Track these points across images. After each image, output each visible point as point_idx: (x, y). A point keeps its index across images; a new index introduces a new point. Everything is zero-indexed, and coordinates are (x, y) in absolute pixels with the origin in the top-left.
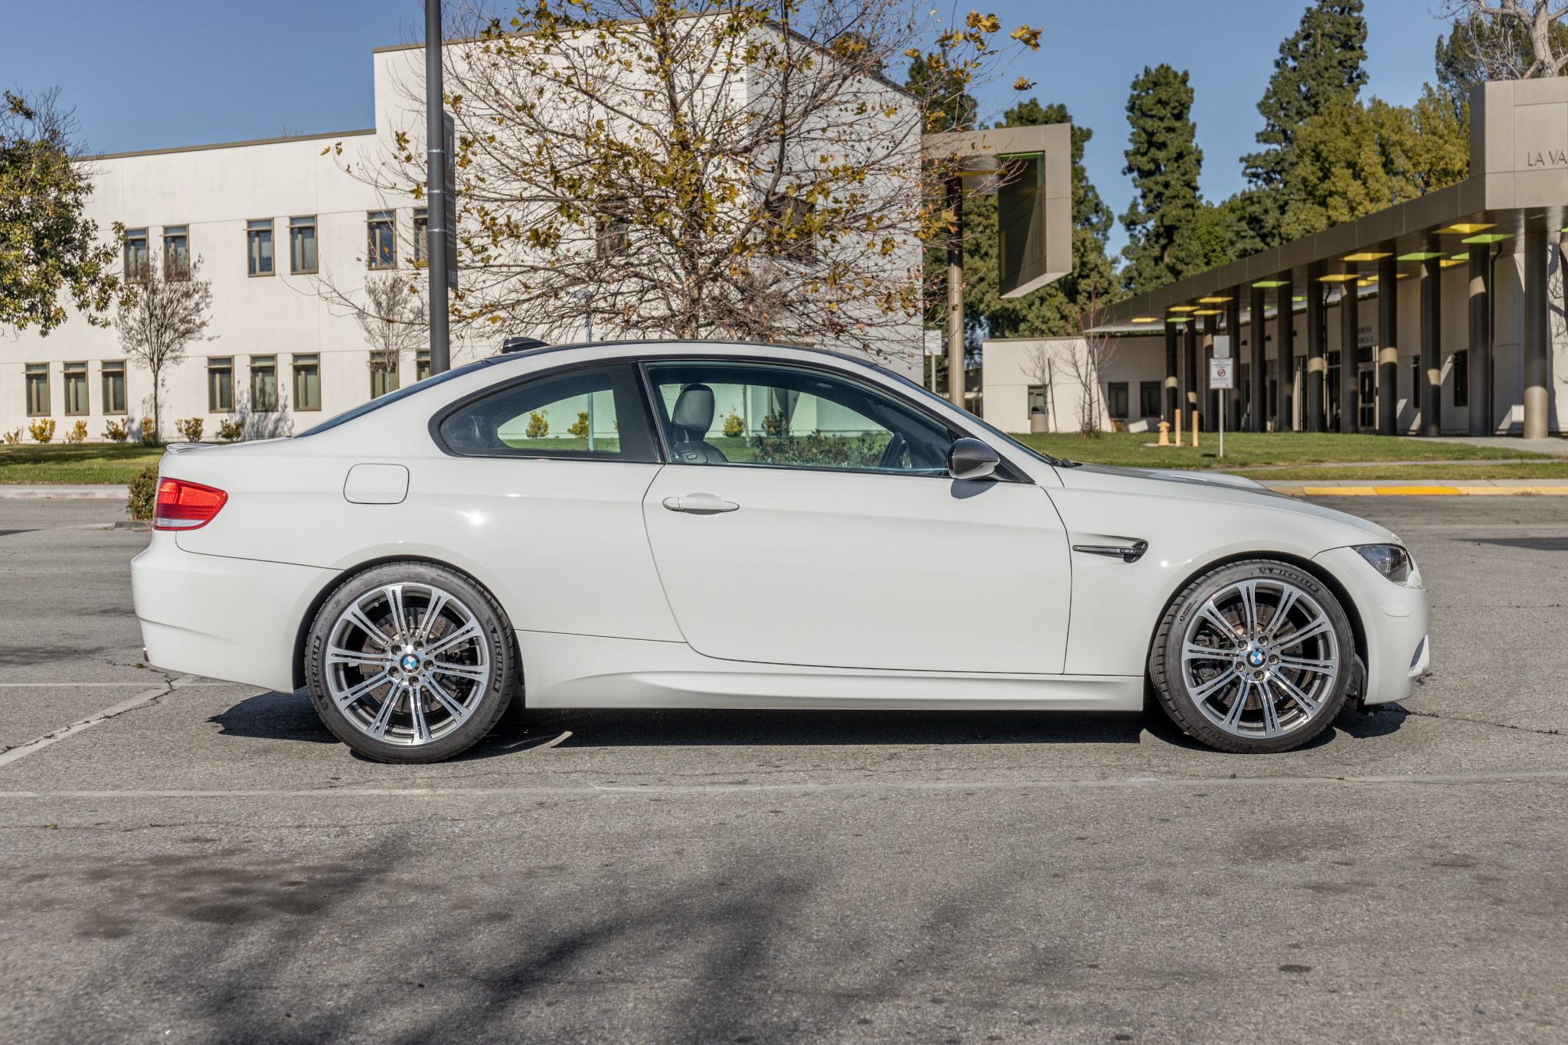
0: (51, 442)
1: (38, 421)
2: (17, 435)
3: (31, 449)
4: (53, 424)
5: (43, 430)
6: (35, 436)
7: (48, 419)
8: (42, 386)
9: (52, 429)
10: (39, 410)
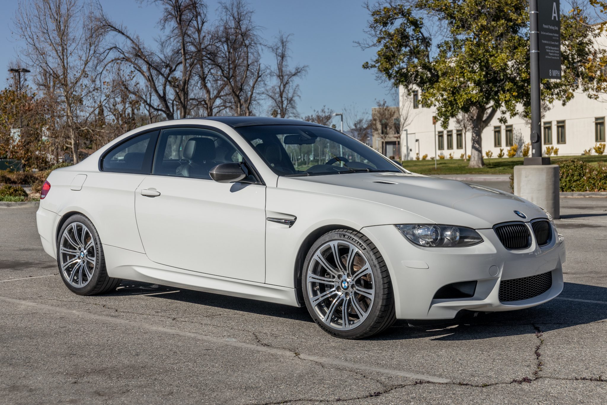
0: (604, 154)
1: (598, 144)
2: (589, 151)
3: (595, 157)
4: (604, 146)
5: (599, 148)
6: (596, 151)
7: (603, 143)
8: (602, 128)
9: (604, 148)
10: (601, 139)
